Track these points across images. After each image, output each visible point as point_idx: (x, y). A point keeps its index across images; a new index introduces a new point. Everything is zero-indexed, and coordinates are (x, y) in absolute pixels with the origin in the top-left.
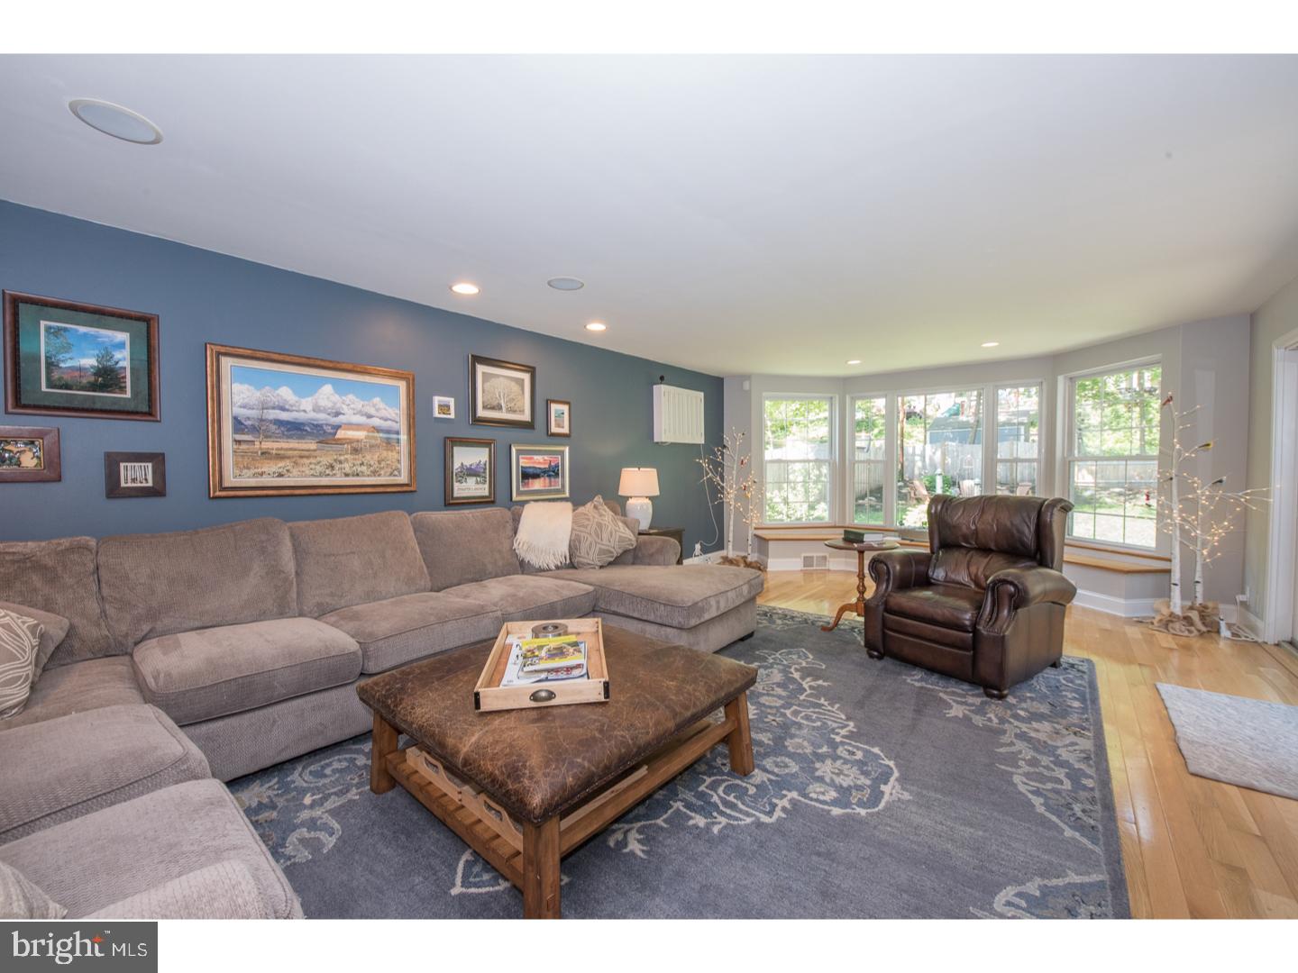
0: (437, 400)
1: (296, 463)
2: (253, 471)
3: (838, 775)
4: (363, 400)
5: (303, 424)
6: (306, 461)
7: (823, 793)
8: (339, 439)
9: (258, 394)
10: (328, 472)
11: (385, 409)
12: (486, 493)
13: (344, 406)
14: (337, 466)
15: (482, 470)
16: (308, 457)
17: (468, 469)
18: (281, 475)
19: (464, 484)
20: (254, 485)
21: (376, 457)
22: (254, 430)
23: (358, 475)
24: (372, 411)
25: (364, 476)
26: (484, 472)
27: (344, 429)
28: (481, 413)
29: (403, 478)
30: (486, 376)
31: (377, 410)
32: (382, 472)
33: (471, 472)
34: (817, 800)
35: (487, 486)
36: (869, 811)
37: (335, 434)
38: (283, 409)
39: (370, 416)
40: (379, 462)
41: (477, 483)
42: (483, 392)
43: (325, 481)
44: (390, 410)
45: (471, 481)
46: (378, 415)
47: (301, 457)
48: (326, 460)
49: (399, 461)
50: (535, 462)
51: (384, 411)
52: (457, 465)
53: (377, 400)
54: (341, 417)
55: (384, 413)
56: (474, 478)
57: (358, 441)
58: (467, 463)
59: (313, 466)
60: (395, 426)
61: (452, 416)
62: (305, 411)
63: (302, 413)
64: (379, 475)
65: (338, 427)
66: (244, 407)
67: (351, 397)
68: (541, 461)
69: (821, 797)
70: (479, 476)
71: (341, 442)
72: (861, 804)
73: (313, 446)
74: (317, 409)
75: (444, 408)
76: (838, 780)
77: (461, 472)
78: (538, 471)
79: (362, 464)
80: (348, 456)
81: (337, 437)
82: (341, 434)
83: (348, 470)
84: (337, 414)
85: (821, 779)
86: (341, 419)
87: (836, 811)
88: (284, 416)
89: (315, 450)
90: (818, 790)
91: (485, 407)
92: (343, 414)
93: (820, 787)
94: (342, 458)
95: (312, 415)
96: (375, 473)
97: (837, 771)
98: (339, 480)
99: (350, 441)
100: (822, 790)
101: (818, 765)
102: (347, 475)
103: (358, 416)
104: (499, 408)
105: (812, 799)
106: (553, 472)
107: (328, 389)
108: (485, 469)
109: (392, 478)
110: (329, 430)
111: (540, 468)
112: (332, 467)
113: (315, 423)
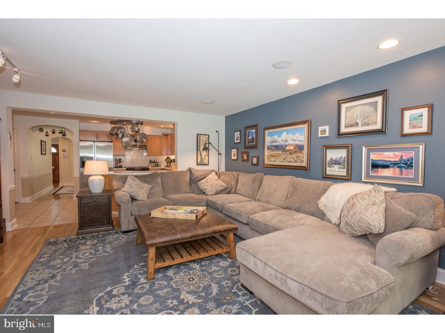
0: (320, 129)
1: (277, 158)
2: (270, 160)
3: (119, 301)
4: (293, 135)
5: (279, 146)
6: (279, 157)
7: (118, 291)
8: (286, 150)
9: (271, 139)
10: (284, 161)
11: (300, 137)
12: (345, 174)
13: (288, 138)
14: (286, 159)
15: (343, 162)
16: (279, 156)
17: (334, 161)
18: (274, 162)
19: (332, 168)
20: (269, 164)
21: (296, 155)
22: (270, 149)
23: (291, 162)
24: (295, 139)
25: (292, 162)
26: (344, 163)
27: (288, 146)
28: (343, 130)
29: (304, 164)
30: (348, 109)
31: (297, 138)
32: (298, 161)
33: (335, 162)
34: (118, 287)
35: (345, 170)
36: (98, 296)
37: (286, 148)
38: (275, 142)
39: (295, 141)
40: (297, 158)
41: (339, 168)
42: (346, 118)
43: (283, 164)
44: (301, 137)
45: (336, 167)
46: (298, 140)
47: (278, 156)
48: (283, 157)
49: (303, 157)
50: (385, 157)
51: (299, 138)
52: (328, 159)
53: (297, 134)
54: (287, 142)
55: (299, 139)
56: (338, 166)
57: (291, 150)
58: (334, 158)
59: (280, 159)
60: (303, 143)
61: (327, 135)
62: (279, 142)
63: (279, 143)
64: (297, 162)
65: (286, 146)
66: (269, 143)
67: (290, 135)
68: (392, 155)
69: (117, 289)
70: (341, 165)
71: (287, 151)
72: (102, 297)
73: (280, 152)
74: (282, 141)
75: (324, 131)
76: (117, 299)
77: (331, 162)
78: (388, 163)
79: (292, 158)
80: (288, 156)
81: (286, 149)
82: (287, 148)
83: (288, 160)
84: (286, 141)
85: (123, 294)
86: (288, 143)
87: (109, 289)
88: (276, 144)
89: (281, 154)
90: (121, 290)
91: (346, 126)
92: (288, 141)
93: (121, 292)
94: (287, 156)
95: (281, 143)
96: (295, 162)
97: (121, 301)
98: (286, 164)
99: (289, 150)
100: (119, 291)
101: (130, 298)
102: (288, 162)
103: (292, 141)
104: (357, 124)
105: (120, 286)
106: (409, 164)
107: (285, 133)
108: (345, 161)
109: (301, 164)
110: (284, 147)
111: (390, 161)
112: (284, 159)
113: (281, 145)
